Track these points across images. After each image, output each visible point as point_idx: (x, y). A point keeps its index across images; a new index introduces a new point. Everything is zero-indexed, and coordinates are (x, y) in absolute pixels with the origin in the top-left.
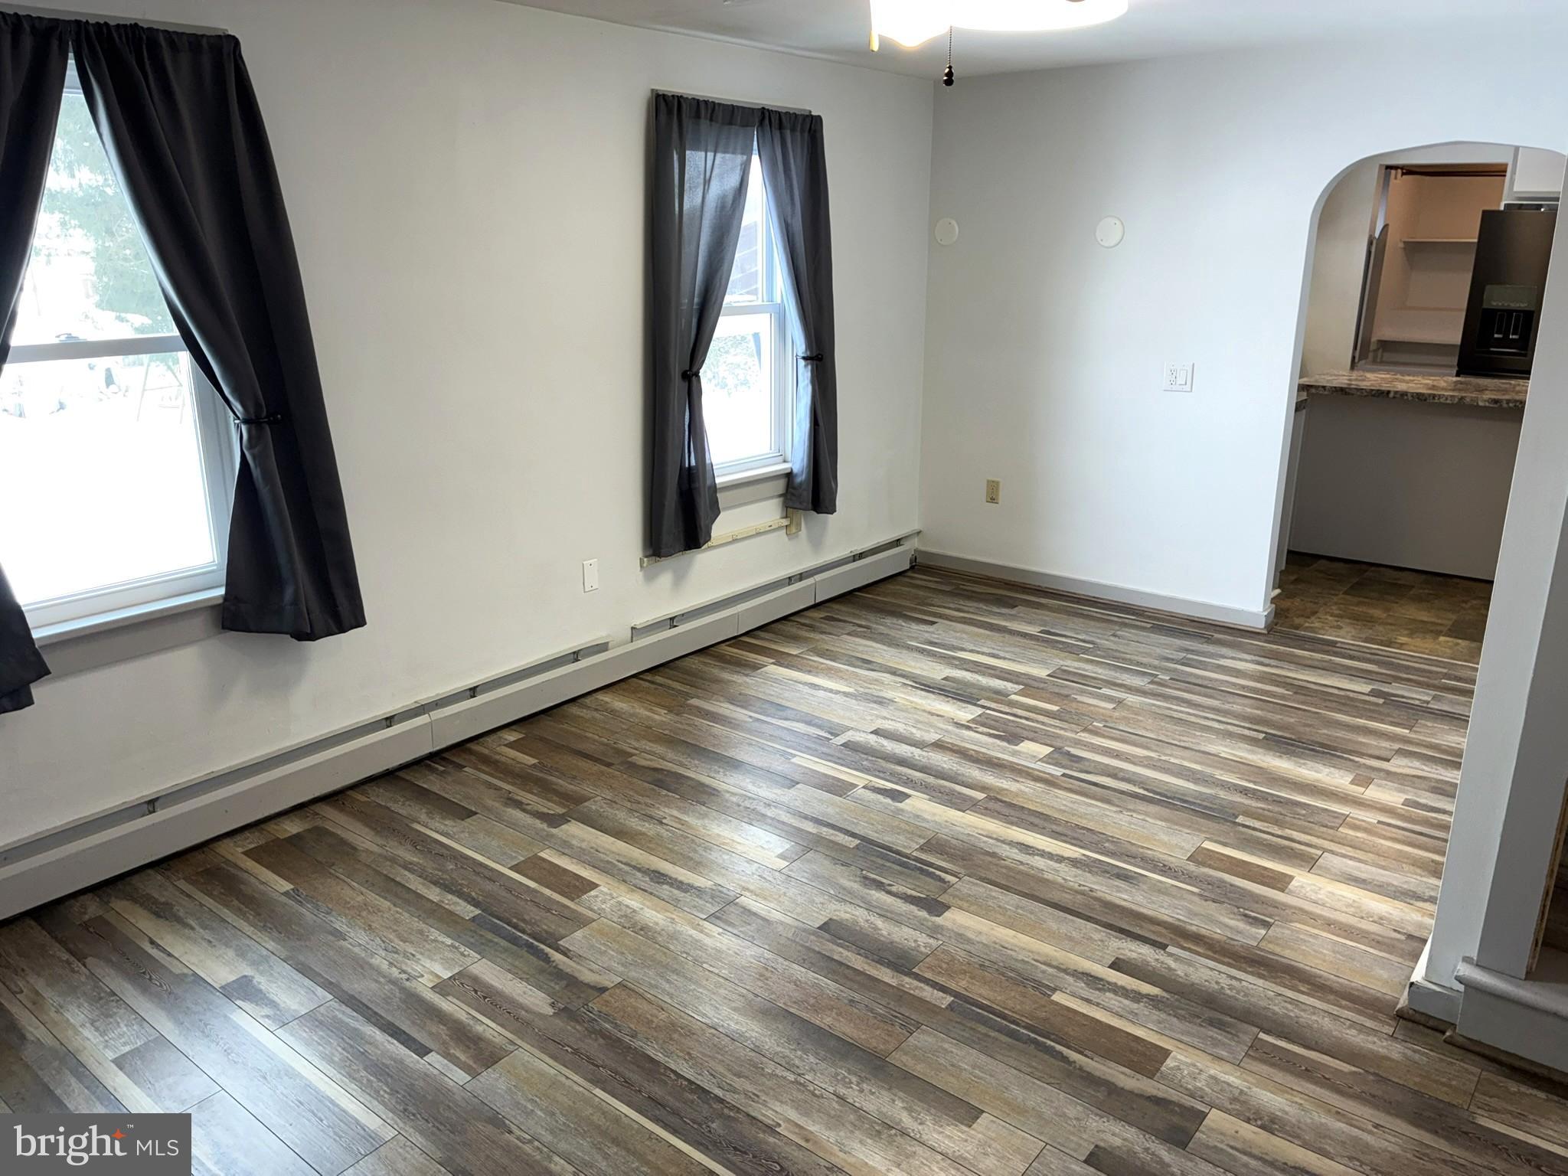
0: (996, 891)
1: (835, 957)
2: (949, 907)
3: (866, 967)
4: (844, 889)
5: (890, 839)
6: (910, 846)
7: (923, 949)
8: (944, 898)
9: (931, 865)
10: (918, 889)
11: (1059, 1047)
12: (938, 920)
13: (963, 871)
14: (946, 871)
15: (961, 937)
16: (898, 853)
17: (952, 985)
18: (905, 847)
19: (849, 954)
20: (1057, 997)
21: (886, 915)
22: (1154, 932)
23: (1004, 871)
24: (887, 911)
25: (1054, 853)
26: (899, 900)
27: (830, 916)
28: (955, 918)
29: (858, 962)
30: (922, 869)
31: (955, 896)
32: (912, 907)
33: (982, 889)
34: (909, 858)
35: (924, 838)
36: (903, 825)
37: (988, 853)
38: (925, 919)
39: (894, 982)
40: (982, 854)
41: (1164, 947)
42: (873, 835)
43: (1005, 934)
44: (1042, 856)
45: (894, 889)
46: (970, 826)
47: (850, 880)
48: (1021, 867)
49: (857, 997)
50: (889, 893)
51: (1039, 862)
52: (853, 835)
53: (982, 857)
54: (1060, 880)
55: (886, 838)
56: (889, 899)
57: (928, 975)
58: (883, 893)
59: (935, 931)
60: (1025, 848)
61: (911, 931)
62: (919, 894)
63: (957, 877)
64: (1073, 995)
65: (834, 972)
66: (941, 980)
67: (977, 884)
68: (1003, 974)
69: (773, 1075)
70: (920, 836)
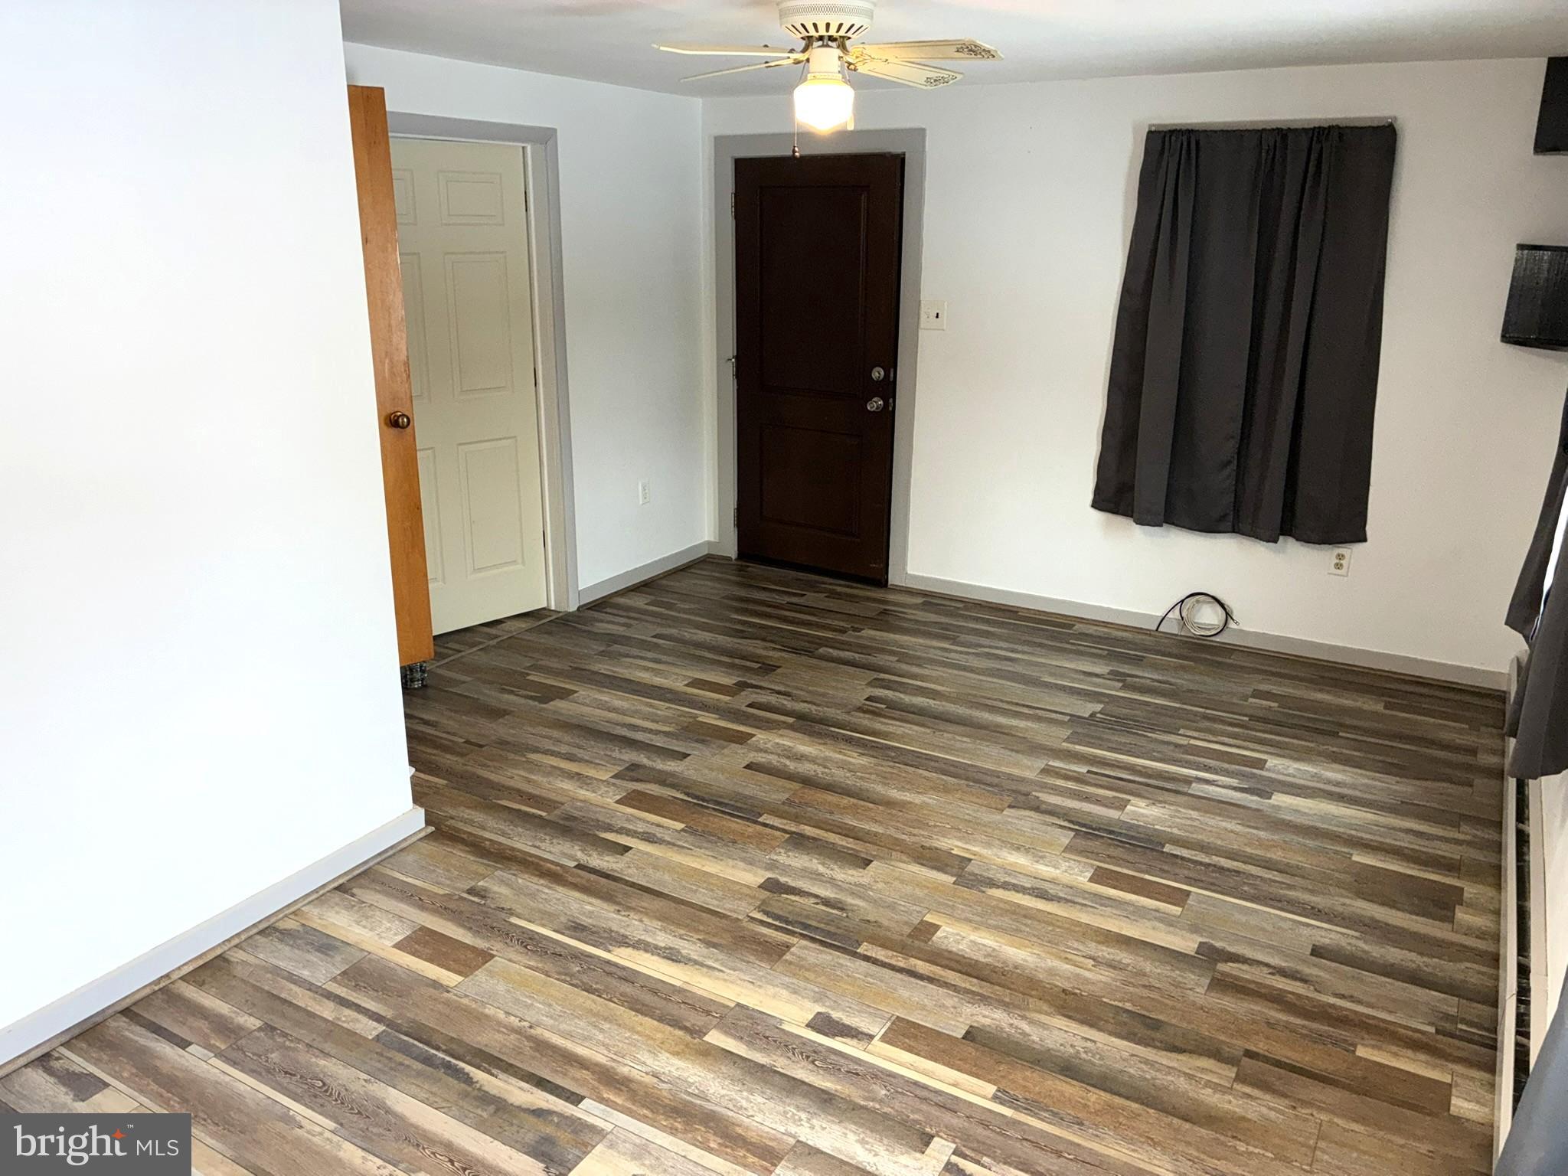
0: (714, 906)
1: (851, 840)
2: (759, 887)
3: (826, 835)
4: (860, 897)
5: (824, 956)
6: (801, 949)
7: (782, 851)
8: (765, 894)
9: (777, 928)
10: (789, 902)
11: (690, 799)
12: (769, 875)
13: (745, 924)
14: (762, 923)
15: (751, 862)
16: (813, 940)
17: (759, 828)
18: (805, 948)
19: (841, 843)
20: (680, 826)
21: (816, 877)
22: (580, 876)
23: (701, 928)
24: (815, 879)
25: (641, 952)
26: (807, 890)
27: (866, 872)
28: (753, 878)
29: (832, 838)
30: (788, 923)
31: (754, 897)
32: (793, 885)
33: (726, 907)
34: (801, 934)
35: (786, 961)
36: (812, 976)
37: (715, 946)
38: (781, 875)
39: (803, 827)
40: (720, 945)
41: (579, 866)
42: (844, 960)
43: (712, 867)
44: (656, 947)
45: (813, 900)
46: (731, 982)
47: (855, 905)
48: (682, 932)
49: (828, 816)
50: (816, 896)
51: (662, 939)
52: (867, 958)
53: (724, 942)
54: (646, 920)
55: (829, 958)
56: (815, 890)
57: (777, 833)
58: (822, 896)
59: (772, 866)
60: (672, 956)
61: (793, 864)
62: (788, 897)
63: (752, 918)
64: (668, 828)
65: (849, 830)
66: (768, 830)
67: (731, 911)
68: (719, 838)
69: (871, 774)
70: (791, 963)
